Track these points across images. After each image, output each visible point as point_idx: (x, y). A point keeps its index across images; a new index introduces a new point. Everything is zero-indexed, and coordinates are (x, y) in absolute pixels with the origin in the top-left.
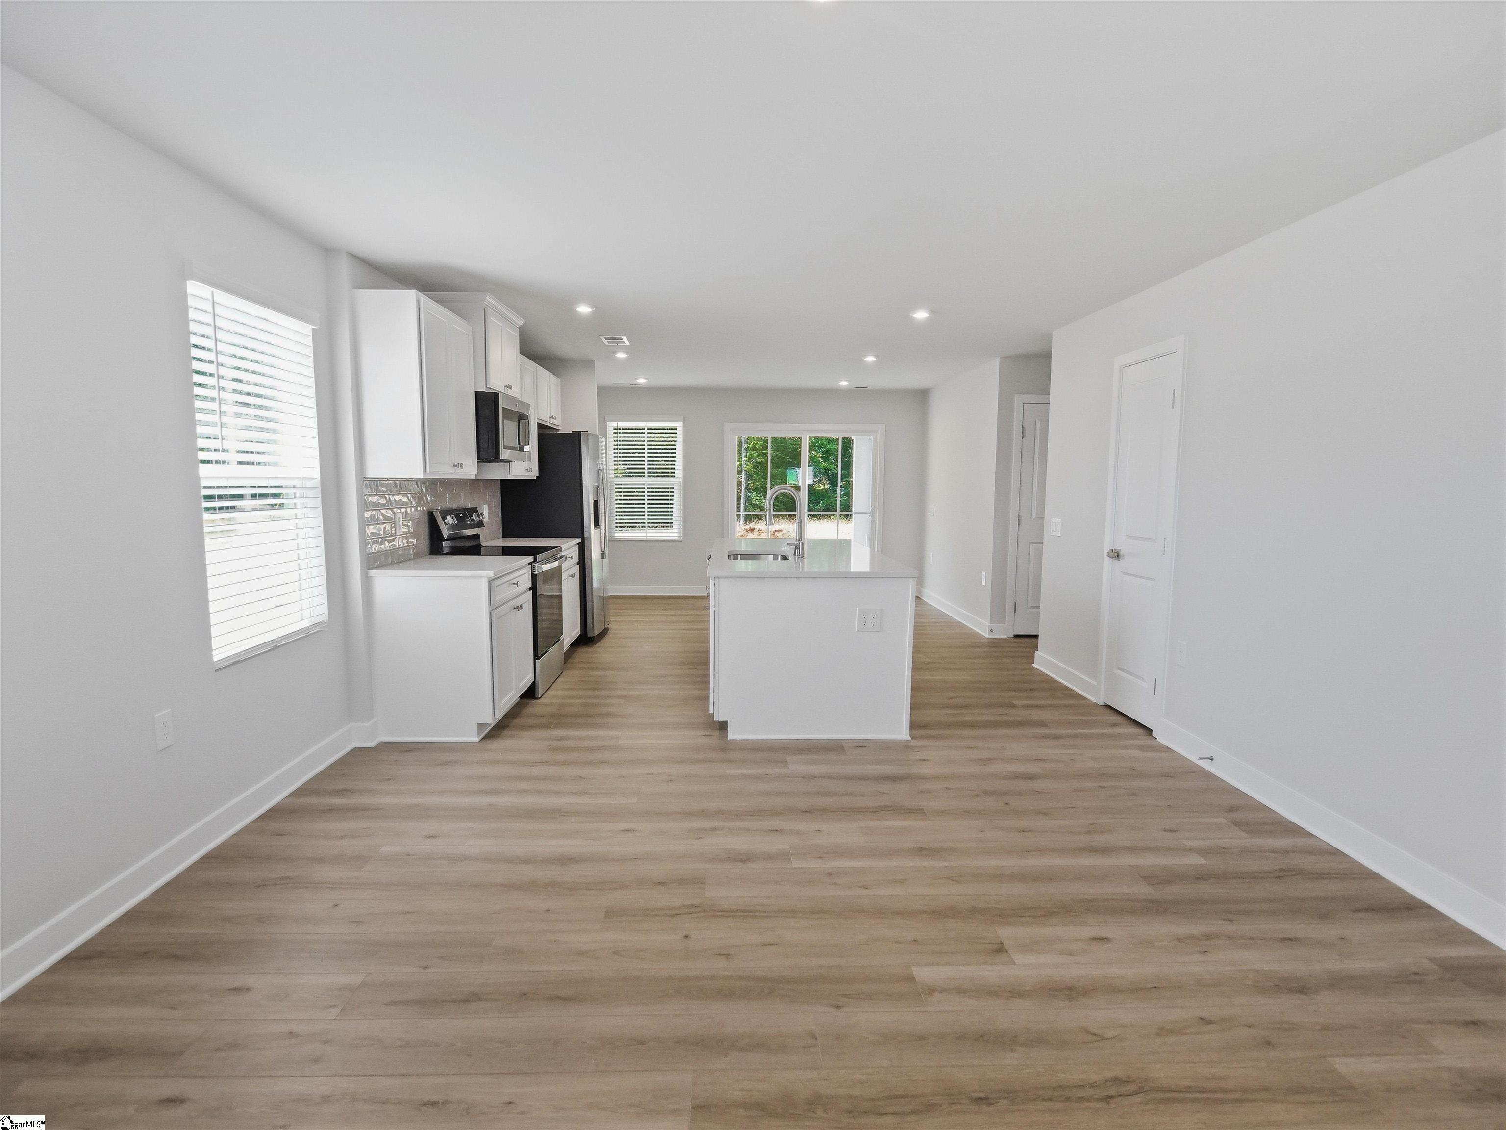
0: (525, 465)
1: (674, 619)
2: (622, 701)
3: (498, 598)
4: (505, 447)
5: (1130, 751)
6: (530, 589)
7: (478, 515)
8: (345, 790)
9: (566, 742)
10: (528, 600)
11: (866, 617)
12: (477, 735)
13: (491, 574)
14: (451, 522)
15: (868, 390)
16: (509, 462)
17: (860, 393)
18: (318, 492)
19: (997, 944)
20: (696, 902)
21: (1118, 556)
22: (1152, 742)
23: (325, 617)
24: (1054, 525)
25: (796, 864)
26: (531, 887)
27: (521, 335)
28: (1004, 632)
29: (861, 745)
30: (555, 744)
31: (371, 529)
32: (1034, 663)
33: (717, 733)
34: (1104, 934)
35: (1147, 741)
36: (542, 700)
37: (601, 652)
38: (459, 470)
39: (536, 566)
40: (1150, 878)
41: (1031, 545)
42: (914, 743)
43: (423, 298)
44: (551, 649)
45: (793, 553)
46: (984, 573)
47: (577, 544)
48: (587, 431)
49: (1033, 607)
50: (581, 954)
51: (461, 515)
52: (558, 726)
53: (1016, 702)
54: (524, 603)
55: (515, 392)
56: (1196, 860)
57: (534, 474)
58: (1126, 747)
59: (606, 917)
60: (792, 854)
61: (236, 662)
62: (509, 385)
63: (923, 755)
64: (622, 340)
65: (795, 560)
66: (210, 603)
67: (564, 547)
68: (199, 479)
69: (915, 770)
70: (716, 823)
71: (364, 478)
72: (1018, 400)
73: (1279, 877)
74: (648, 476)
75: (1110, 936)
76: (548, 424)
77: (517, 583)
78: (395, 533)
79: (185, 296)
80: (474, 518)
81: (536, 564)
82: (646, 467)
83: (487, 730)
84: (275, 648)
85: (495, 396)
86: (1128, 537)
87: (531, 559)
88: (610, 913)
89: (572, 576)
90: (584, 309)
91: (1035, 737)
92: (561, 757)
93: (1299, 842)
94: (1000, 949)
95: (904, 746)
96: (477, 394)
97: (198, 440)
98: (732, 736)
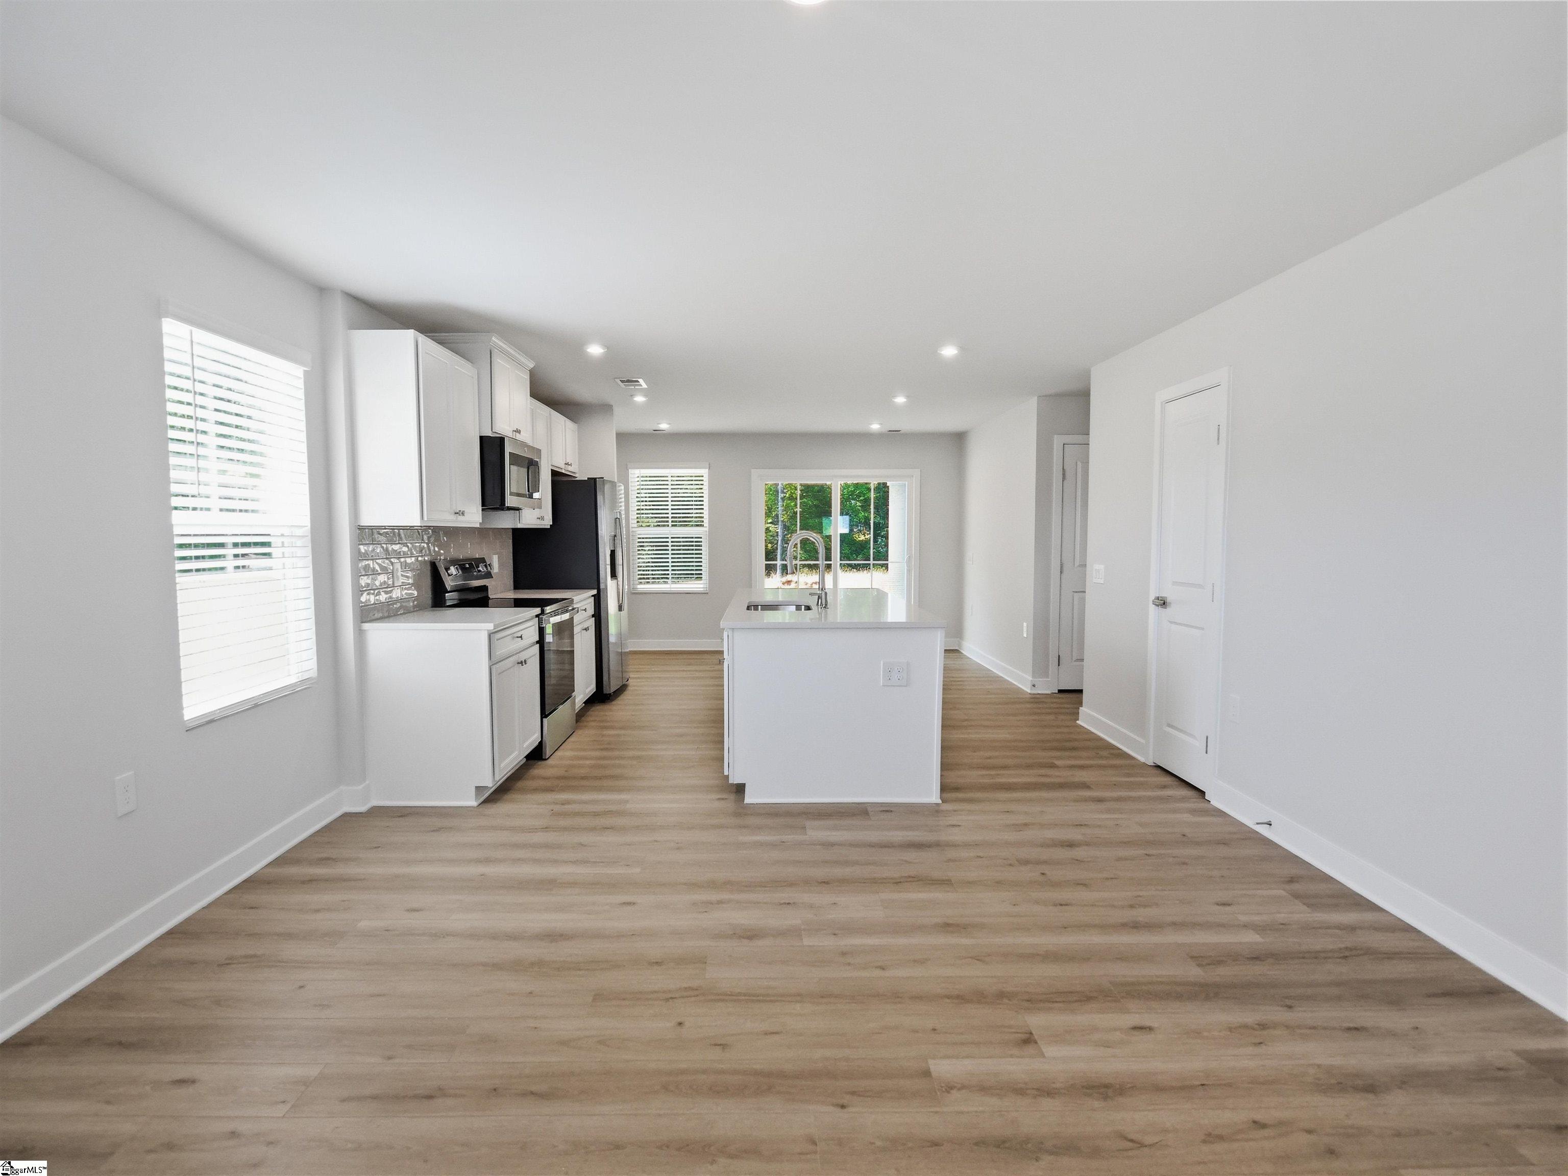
0: (537, 513)
1: (697, 674)
2: (635, 762)
3: (500, 652)
4: (511, 494)
5: (1178, 816)
6: (537, 642)
7: (486, 566)
8: (328, 859)
9: (569, 806)
10: (535, 655)
11: (891, 671)
12: (476, 799)
13: (490, 626)
14: (454, 573)
15: (900, 434)
16: (518, 509)
17: (893, 436)
18: (308, 541)
19: (1026, 1033)
20: (695, 983)
21: (1164, 604)
22: (1205, 805)
23: (313, 673)
24: (1097, 572)
25: (807, 941)
26: (517, 967)
27: (531, 377)
28: (1047, 687)
29: (887, 809)
30: (557, 808)
31: (364, 581)
32: (1078, 720)
33: (732, 797)
34: (1147, 1023)
35: (1202, 805)
36: (550, 762)
37: (617, 711)
38: (461, 518)
39: (543, 619)
40: (1199, 958)
41: (1075, 594)
42: (946, 807)
43: (422, 338)
44: (561, 707)
45: (816, 603)
46: (1025, 624)
47: (592, 596)
48: (603, 478)
49: (1078, 660)
50: (564, 1043)
51: (467, 566)
52: (563, 789)
53: (1058, 763)
54: (528, 658)
55: (525, 437)
56: (1251, 938)
57: (547, 522)
58: (1174, 811)
59: (594, 1000)
60: (804, 930)
61: (210, 721)
62: (517, 429)
63: (953, 820)
64: (639, 382)
65: (818, 610)
66: (181, 658)
67: (576, 599)
68: (171, 526)
69: (944, 837)
70: (725, 896)
71: (359, 526)
72: (1058, 441)
73: (1345, 957)
74: (673, 526)
75: (1155, 1025)
76: (563, 472)
77: (521, 637)
78: (393, 583)
79: (160, 335)
80: (480, 568)
81: (544, 617)
82: (670, 516)
83: (487, 795)
84: (256, 706)
85: (501, 440)
86: (1175, 583)
87: (537, 611)
88: (599, 997)
89: (586, 629)
90: (595, 350)
91: (1076, 801)
92: (563, 822)
93: (1369, 917)
94: (1028, 1040)
95: (933, 811)
96: (482, 438)
97: (172, 485)
98: (748, 800)
